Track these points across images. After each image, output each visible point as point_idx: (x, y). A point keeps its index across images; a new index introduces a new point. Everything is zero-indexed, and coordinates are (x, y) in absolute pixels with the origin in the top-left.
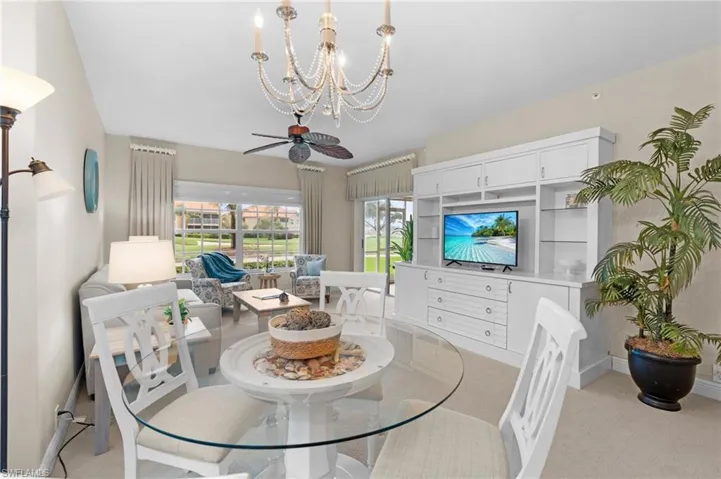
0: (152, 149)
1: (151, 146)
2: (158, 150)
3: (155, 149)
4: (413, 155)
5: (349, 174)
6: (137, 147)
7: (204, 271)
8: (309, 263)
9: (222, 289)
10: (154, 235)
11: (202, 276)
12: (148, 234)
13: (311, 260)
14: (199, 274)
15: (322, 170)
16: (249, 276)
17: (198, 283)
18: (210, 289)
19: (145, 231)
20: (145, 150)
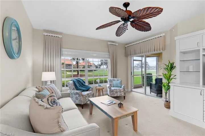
0: (52, 35)
1: (52, 34)
2: (55, 35)
3: (54, 35)
4: (164, 34)
5: (126, 46)
6: (46, 34)
7: (74, 87)
8: (114, 82)
9: (83, 96)
10: (53, 71)
11: (73, 89)
12: (51, 71)
13: (115, 80)
14: (72, 88)
15: (117, 44)
16: (92, 88)
17: (72, 93)
18: (77, 96)
19: (50, 70)
20: (49, 35)
